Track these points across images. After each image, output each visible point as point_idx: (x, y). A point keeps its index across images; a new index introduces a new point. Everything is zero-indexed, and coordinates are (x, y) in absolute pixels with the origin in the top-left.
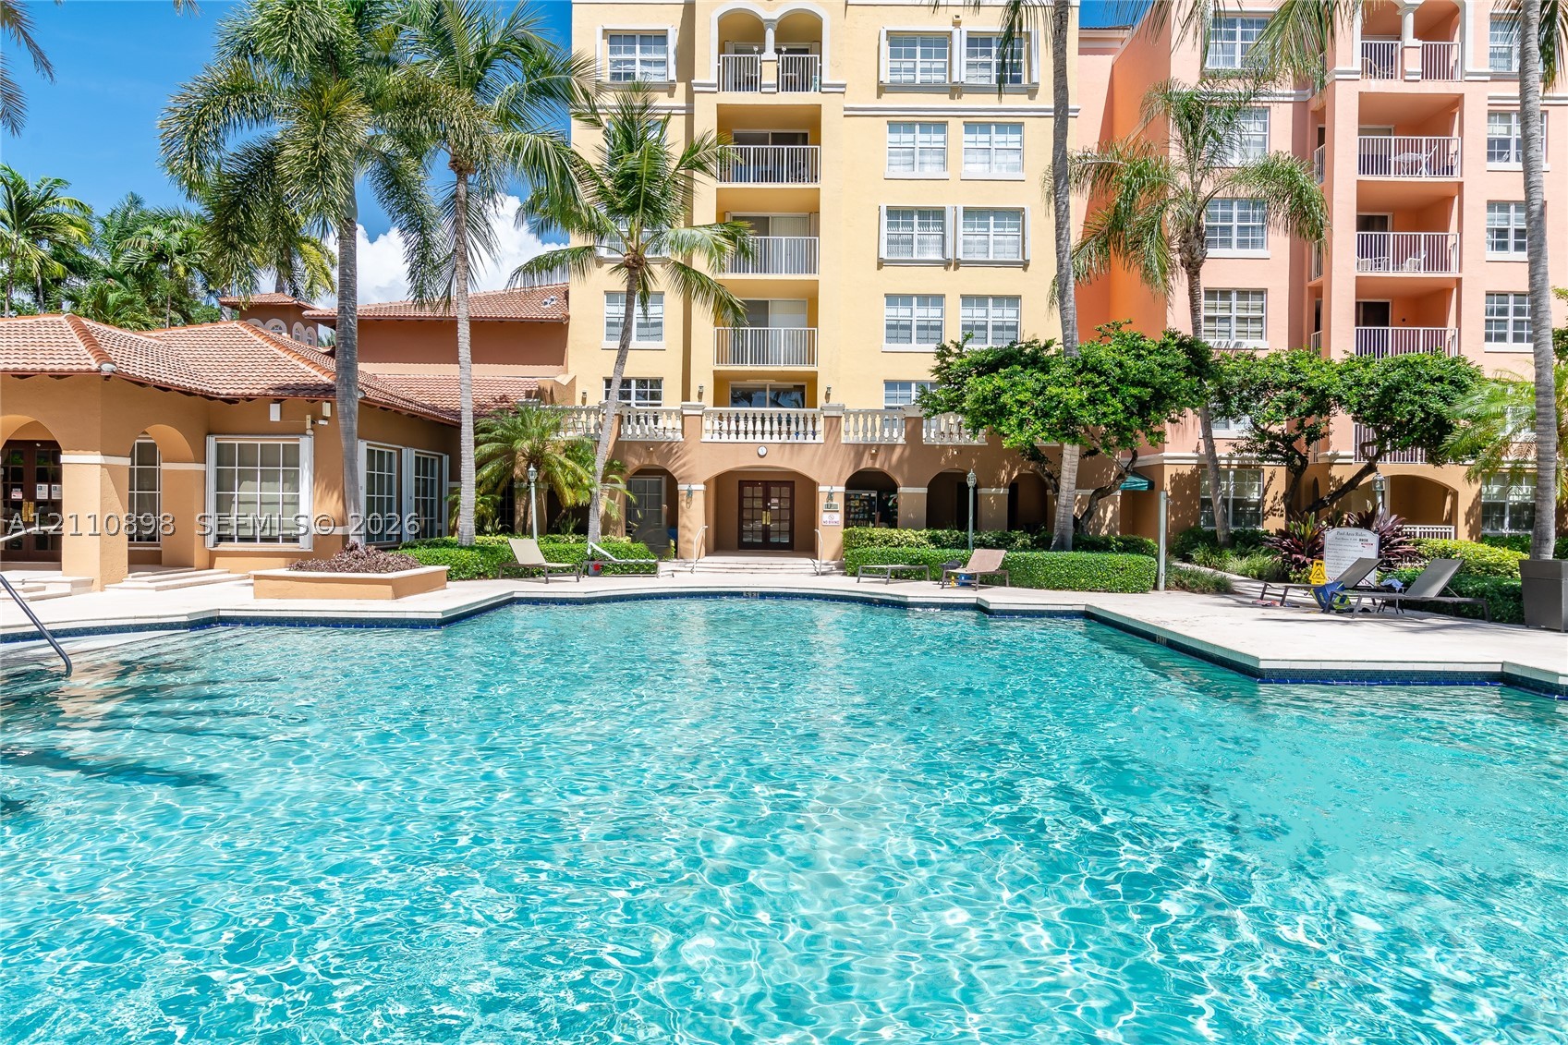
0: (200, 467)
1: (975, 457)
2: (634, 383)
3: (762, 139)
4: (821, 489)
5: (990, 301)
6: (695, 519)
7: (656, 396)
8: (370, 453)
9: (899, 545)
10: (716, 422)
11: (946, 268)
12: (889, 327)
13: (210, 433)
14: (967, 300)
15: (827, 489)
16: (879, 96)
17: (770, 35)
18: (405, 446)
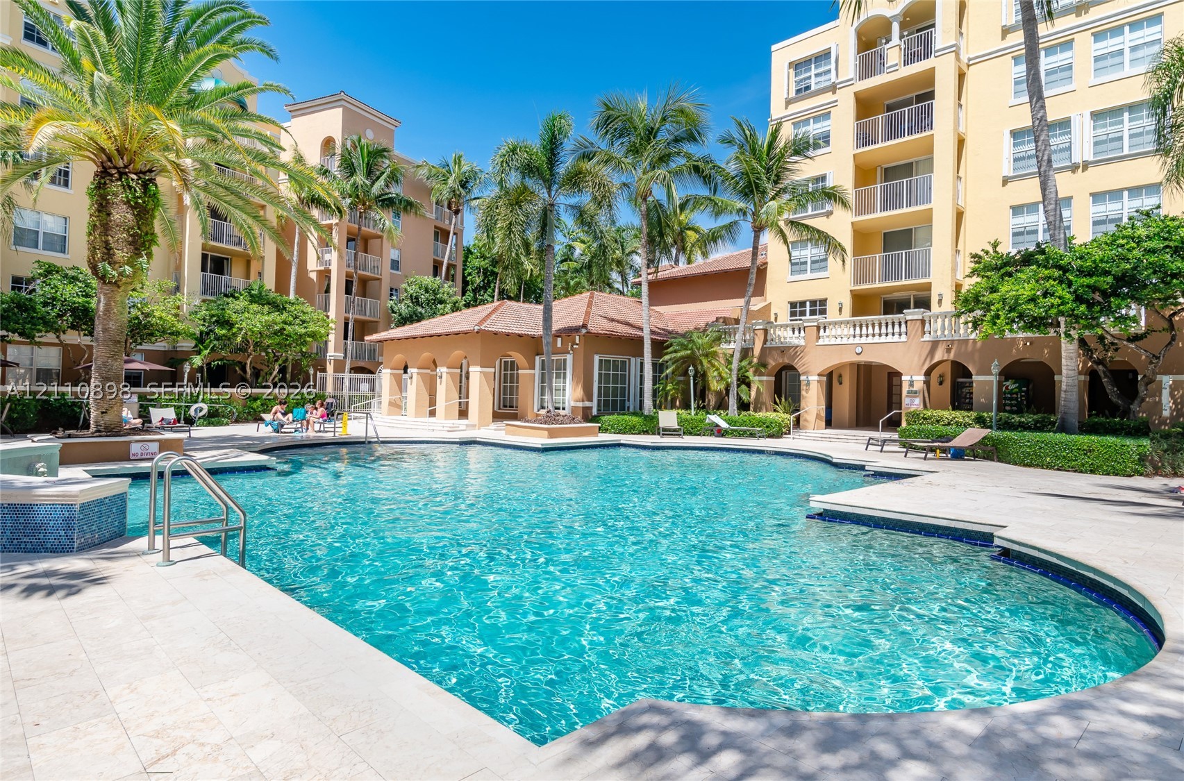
0: (531, 372)
1: (1047, 347)
2: (808, 304)
3: (907, 103)
4: (904, 378)
5: (1126, 194)
6: (813, 400)
7: (823, 312)
8: (601, 361)
9: (949, 424)
10: (852, 329)
11: (1073, 172)
12: (1015, 234)
13: (538, 355)
14: (1097, 197)
15: (908, 378)
16: (1003, 38)
17: (896, 27)
18: (633, 356)
